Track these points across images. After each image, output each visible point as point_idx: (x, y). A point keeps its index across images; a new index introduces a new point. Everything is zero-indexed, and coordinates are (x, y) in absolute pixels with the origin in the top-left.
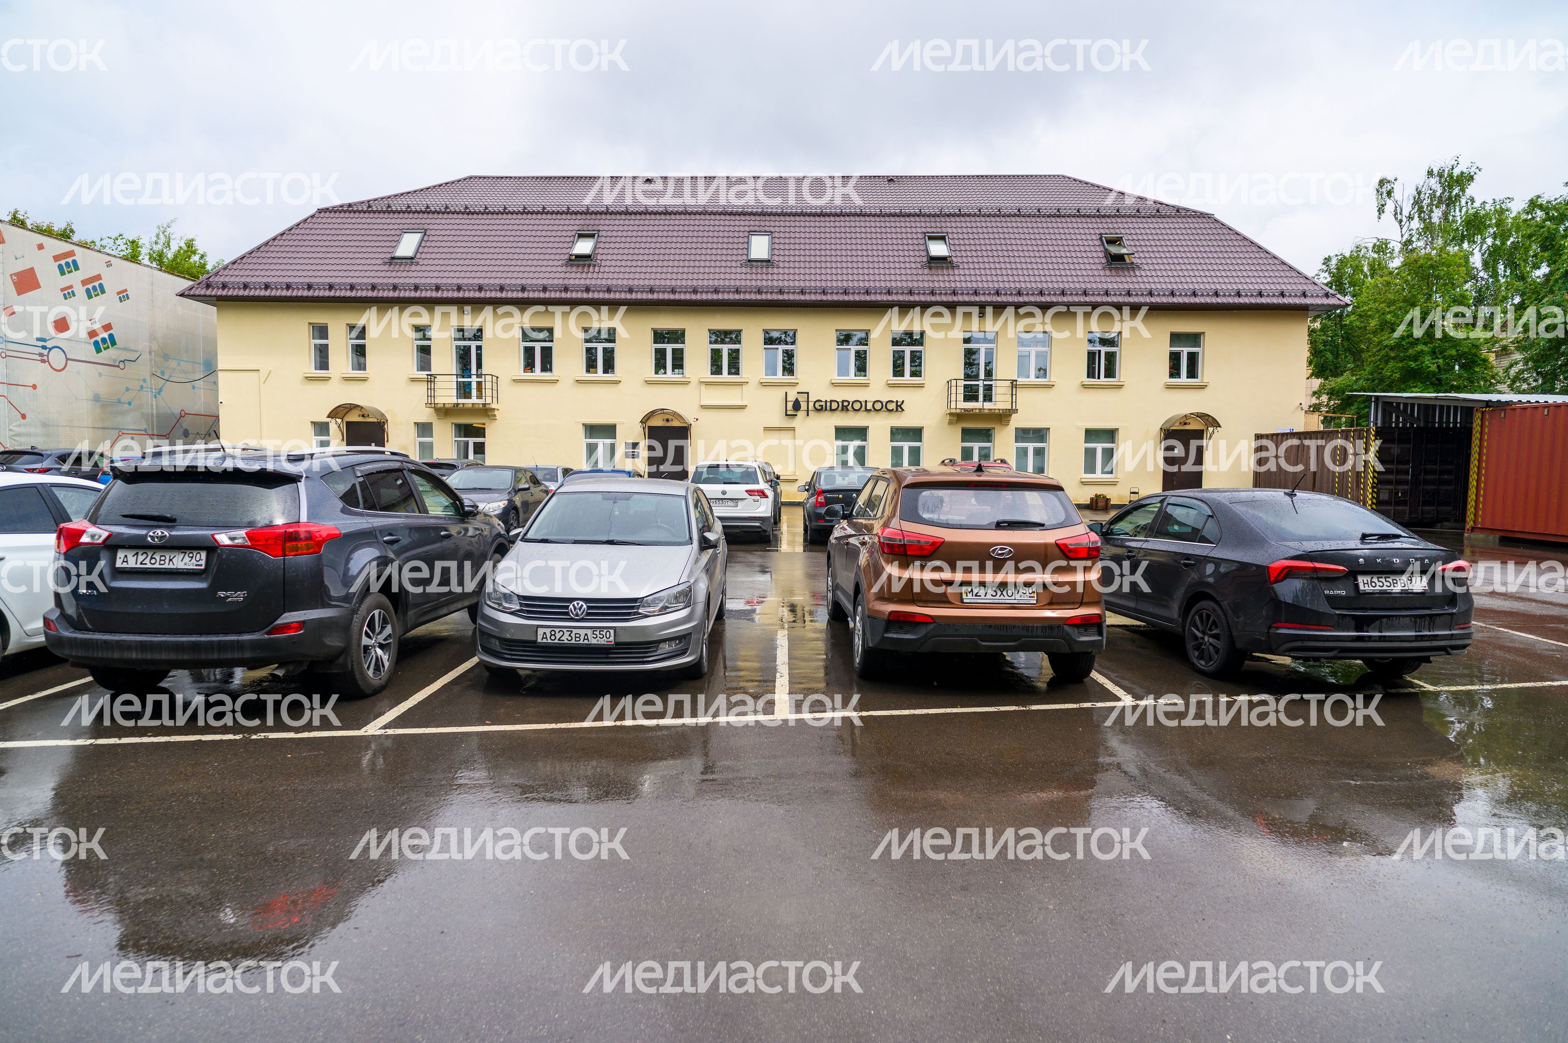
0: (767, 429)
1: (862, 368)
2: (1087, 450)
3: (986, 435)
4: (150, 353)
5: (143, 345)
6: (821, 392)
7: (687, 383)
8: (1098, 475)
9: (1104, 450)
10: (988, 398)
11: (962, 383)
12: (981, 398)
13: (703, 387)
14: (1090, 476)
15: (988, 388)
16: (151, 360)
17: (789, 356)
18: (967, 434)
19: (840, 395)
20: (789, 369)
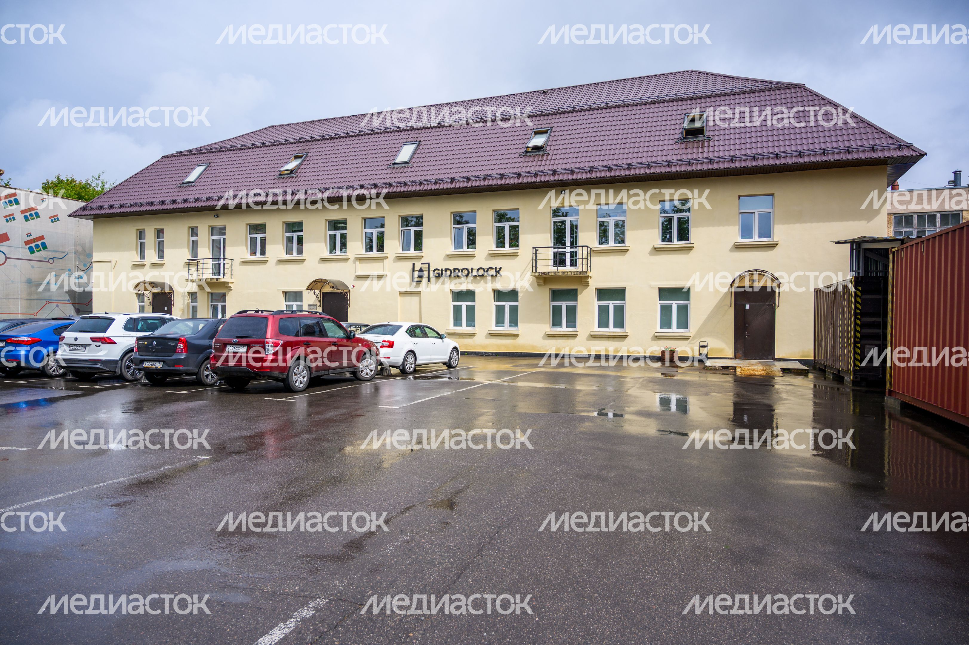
0: (401, 293)
1: (472, 243)
2: (663, 307)
3: (573, 294)
4: (75, 253)
5: (70, 248)
6: (438, 263)
7: (347, 260)
8: (674, 330)
9: (679, 307)
10: (574, 263)
11: (552, 250)
12: (568, 262)
13: (358, 263)
14: (666, 331)
15: (574, 255)
16: (75, 258)
17: (419, 236)
18: (556, 295)
19: (452, 265)
20: (418, 246)
